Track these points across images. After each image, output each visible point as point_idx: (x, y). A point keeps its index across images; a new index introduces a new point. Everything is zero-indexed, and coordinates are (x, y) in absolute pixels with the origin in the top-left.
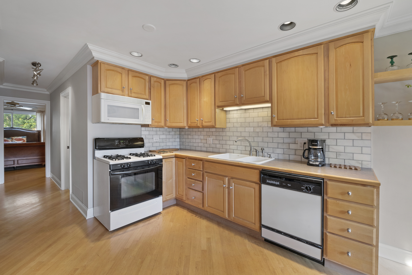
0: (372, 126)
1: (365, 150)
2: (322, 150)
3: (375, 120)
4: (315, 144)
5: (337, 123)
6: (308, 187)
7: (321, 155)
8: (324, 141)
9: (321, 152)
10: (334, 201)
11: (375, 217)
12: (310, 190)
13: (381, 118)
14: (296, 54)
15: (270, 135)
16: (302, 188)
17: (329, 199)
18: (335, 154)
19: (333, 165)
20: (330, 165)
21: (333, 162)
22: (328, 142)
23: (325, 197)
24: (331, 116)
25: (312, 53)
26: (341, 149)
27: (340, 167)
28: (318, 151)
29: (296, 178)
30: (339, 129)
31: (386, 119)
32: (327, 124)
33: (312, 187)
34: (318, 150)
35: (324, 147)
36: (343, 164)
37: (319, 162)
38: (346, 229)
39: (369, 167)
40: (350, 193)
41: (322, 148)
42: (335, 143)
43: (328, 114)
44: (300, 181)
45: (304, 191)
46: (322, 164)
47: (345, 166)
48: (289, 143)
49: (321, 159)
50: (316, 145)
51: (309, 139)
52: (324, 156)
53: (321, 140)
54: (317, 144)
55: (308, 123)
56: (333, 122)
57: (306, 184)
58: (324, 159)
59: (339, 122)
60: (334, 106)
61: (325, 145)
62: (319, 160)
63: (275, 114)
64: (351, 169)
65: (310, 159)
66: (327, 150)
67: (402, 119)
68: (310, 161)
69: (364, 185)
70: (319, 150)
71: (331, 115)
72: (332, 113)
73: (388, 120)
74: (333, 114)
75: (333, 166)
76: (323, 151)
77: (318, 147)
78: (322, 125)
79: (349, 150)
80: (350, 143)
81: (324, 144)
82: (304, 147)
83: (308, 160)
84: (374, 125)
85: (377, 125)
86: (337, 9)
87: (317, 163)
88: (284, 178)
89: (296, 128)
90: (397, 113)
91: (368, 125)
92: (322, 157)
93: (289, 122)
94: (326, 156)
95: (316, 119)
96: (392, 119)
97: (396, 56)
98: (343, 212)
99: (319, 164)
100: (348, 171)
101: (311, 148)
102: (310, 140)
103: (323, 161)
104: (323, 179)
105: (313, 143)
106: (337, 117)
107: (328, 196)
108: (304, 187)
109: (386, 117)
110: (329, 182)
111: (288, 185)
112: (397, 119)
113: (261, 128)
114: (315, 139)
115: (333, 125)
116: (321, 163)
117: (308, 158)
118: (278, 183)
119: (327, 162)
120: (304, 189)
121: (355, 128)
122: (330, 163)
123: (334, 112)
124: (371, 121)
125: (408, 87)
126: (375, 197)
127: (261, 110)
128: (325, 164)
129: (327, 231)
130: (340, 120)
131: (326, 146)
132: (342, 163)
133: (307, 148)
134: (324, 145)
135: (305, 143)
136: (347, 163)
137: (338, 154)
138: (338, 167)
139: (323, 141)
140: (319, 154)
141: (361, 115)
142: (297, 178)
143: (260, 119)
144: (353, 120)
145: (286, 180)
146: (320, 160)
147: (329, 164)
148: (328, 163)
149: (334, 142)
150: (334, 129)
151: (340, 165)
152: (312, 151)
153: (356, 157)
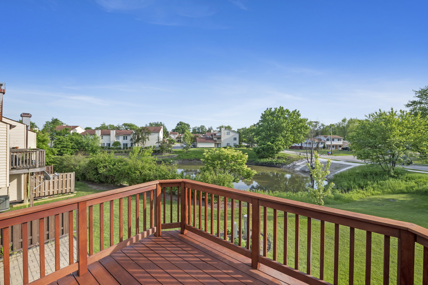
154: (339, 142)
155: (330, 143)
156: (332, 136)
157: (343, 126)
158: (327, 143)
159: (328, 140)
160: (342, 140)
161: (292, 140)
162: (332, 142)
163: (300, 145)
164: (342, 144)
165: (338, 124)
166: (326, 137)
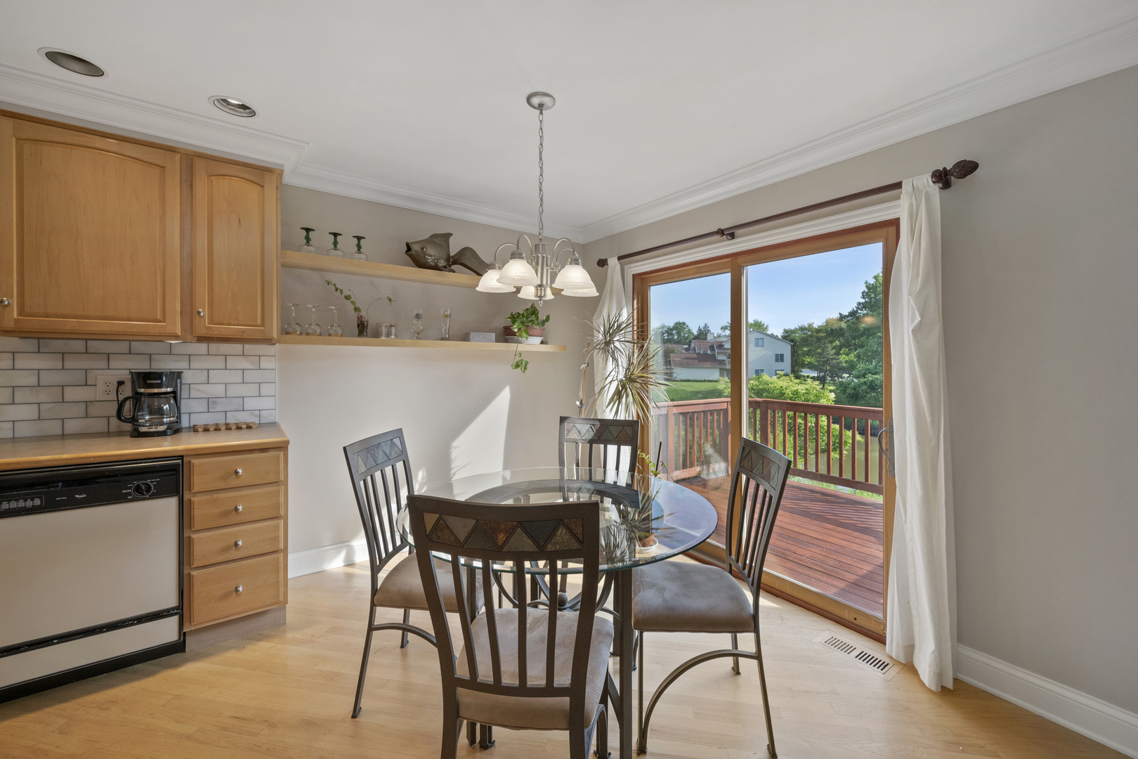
0: (277, 345)
1: (266, 389)
2: (172, 395)
3: (282, 334)
4: (155, 382)
5: (210, 334)
6: (143, 484)
7: (170, 408)
8: (179, 375)
9: (172, 402)
10: (208, 497)
11: (282, 500)
12: (149, 489)
13: (291, 330)
14: (99, 142)
16: (123, 491)
17: (194, 497)
18: (204, 403)
19: (200, 427)
20: (194, 429)
21: (199, 420)
22: (187, 377)
23: (186, 497)
24: (197, 319)
25: (151, 161)
26: (218, 390)
27: (216, 430)
28: (163, 400)
29: (100, 471)
30: (214, 347)
31: (298, 333)
32: (189, 337)
33: (152, 482)
34: (163, 397)
35: (179, 389)
36: (224, 422)
37: (166, 424)
38: (233, 544)
39: (271, 419)
40: (240, 471)
41: (174, 392)
42: (204, 379)
43: (189, 313)
44: (117, 475)
45: (129, 497)
46: (175, 429)
47: (227, 425)
48: (63, 386)
49: (170, 417)
50: (160, 386)
51: (131, 371)
52: (179, 408)
53: (170, 372)
54: (159, 381)
55: (135, 330)
56: (203, 332)
57: (135, 481)
58: (179, 417)
59: (216, 333)
60: (205, 298)
61: (181, 384)
62: (165, 420)
63: (11, 297)
64: (241, 428)
65: (140, 421)
66: (184, 394)
67: (320, 335)
68: (139, 426)
69: (263, 449)
70: (167, 398)
71: (197, 316)
72: (199, 313)
73: (301, 334)
74: (202, 315)
75: (200, 430)
76: (175, 398)
77: (163, 390)
78: (176, 337)
79: (235, 391)
80: (237, 377)
81: (179, 381)
82: (119, 393)
83: (134, 425)
84: (280, 342)
85: (285, 343)
86: (215, 102)
87: (161, 428)
88: (58, 482)
89: (89, 342)
90: (314, 323)
91: (269, 341)
92: (174, 413)
93: (71, 324)
94: (182, 411)
95: (160, 322)
96: (307, 334)
97: (314, 230)
98: (226, 514)
99: (167, 429)
100: (234, 433)
101: (141, 394)
102: (138, 374)
103: (177, 422)
104: (182, 457)
105: (148, 382)
106: (212, 322)
107: (193, 491)
108: (130, 488)
109: (298, 329)
110: (195, 461)
111: (77, 496)
112: (314, 334)
114: (152, 371)
115: (201, 339)
116: (170, 425)
117: (133, 420)
118: (37, 502)
119: (185, 423)
120: (129, 494)
121: (247, 346)
122: (192, 425)
123: (204, 312)
124: (275, 335)
125: (328, 284)
126: (282, 466)
128: (181, 428)
129: (193, 566)
130: (217, 330)
131: (183, 386)
132: (222, 421)
133: (131, 395)
134: (179, 385)
135: (120, 383)
136: (232, 419)
137: (211, 402)
138: (211, 429)
139: (175, 374)
140: (166, 407)
141: (259, 322)
142: (107, 470)
144: (243, 332)
145: (69, 486)
146: (168, 419)
147: (190, 427)
148: (188, 426)
149: (202, 377)
150: (202, 348)
151: (217, 425)
152: (145, 401)
153: (250, 404)
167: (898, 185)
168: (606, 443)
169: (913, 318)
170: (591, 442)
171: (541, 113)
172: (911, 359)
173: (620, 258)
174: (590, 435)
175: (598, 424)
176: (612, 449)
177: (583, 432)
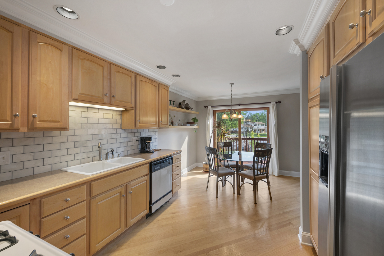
15: (114, 136)
17: (173, 164)
24: (160, 123)
25: (155, 85)
48: (128, 142)
95: (156, 124)
98: (176, 168)
113: (106, 130)
118: (160, 167)
127: (106, 112)
143: (106, 121)
144: (165, 126)
154: (262, 127)
155: (257, 128)
156: (258, 123)
157: (264, 115)
158: (254, 128)
159: (255, 125)
160: (264, 125)
161: (230, 126)
162: (258, 127)
163: (235, 130)
164: (264, 128)
165: (262, 113)
166: (253, 123)
167: (271, 103)
168: (226, 146)
169: (274, 123)
170: (223, 147)
171: (231, 86)
172: (273, 129)
173: (212, 106)
174: (223, 145)
175: (224, 143)
176: (227, 148)
177: (221, 145)
